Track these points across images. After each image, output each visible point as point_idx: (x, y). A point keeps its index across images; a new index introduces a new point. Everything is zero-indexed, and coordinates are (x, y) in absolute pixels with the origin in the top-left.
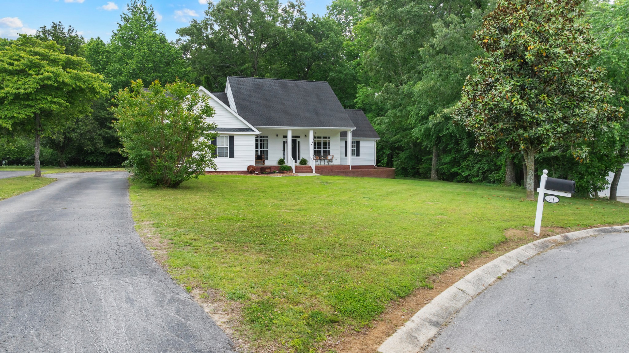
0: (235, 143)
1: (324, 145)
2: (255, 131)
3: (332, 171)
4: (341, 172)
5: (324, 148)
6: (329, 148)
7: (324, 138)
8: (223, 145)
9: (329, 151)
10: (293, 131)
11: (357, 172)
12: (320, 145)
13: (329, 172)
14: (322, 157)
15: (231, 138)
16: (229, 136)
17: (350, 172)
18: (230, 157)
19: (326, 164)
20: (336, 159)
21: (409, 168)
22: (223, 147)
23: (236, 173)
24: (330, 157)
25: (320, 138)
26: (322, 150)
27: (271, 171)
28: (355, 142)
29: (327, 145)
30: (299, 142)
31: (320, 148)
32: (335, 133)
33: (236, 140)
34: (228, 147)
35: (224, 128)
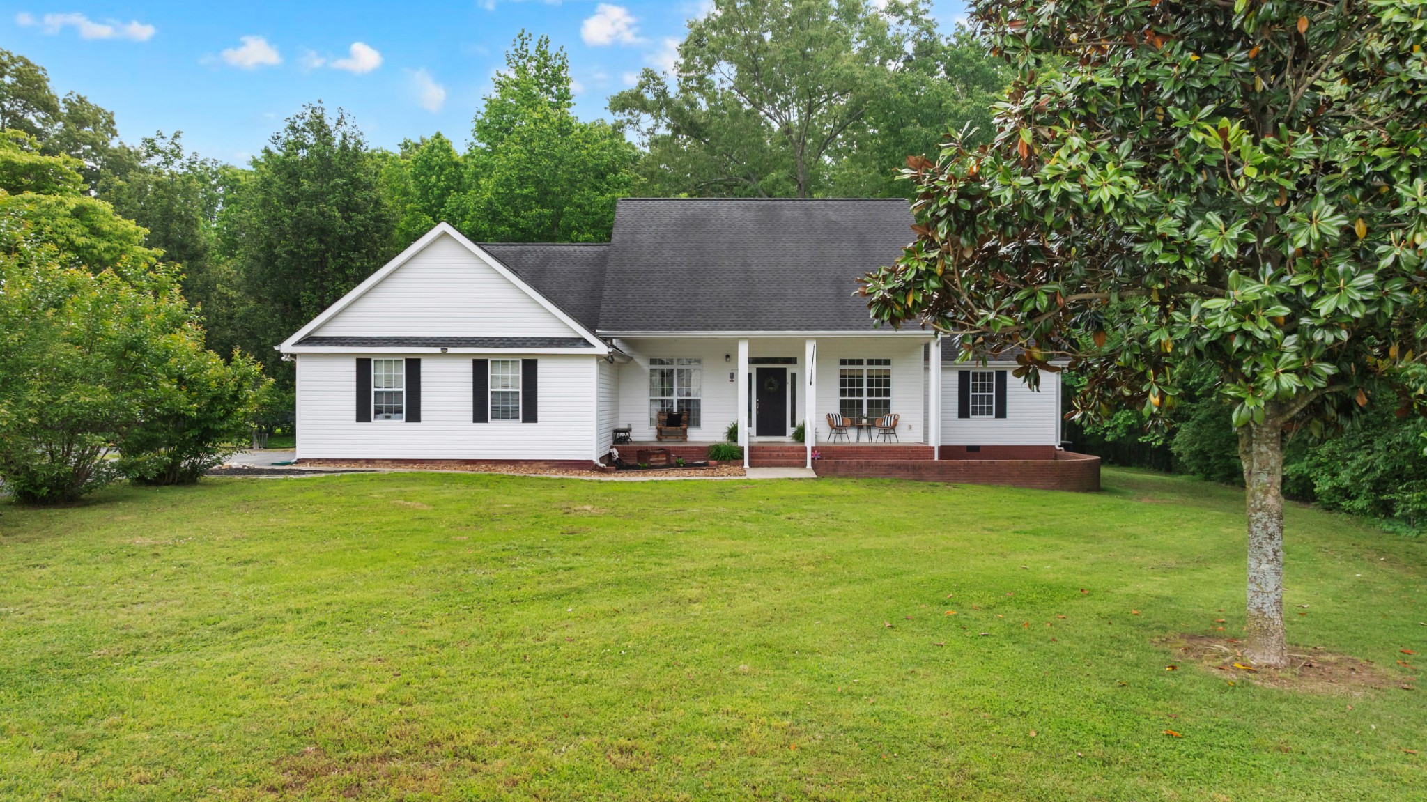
0: (539, 380)
1: (870, 383)
2: (594, 346)
3: (868, 465)
4: (899, 467)
5: (870, 393)
6: (887, 393)
7: (870, 362)
8: (507, 387)
9: (887, 403)
10: (752, 343)
11: (957, 467)
12: (860, 383)
13: (860, 466)
14: (864, 421)
15: (530, 367)
16: (524, 361)
17: (931, 467)
18: (524, 421)
19: (874, 440)
20: (910, 427)
22: (508, 393)
23: (542, 465)
24: (887, 421)
25: (860, 362)
26: (865, 398)
28: (990, 375)
29: (881, 385)
30: (794, 376)
31: (860, 393)
32: (907, 349)
33: (543, 369)
34: (520, 390)
35: (509, 339)
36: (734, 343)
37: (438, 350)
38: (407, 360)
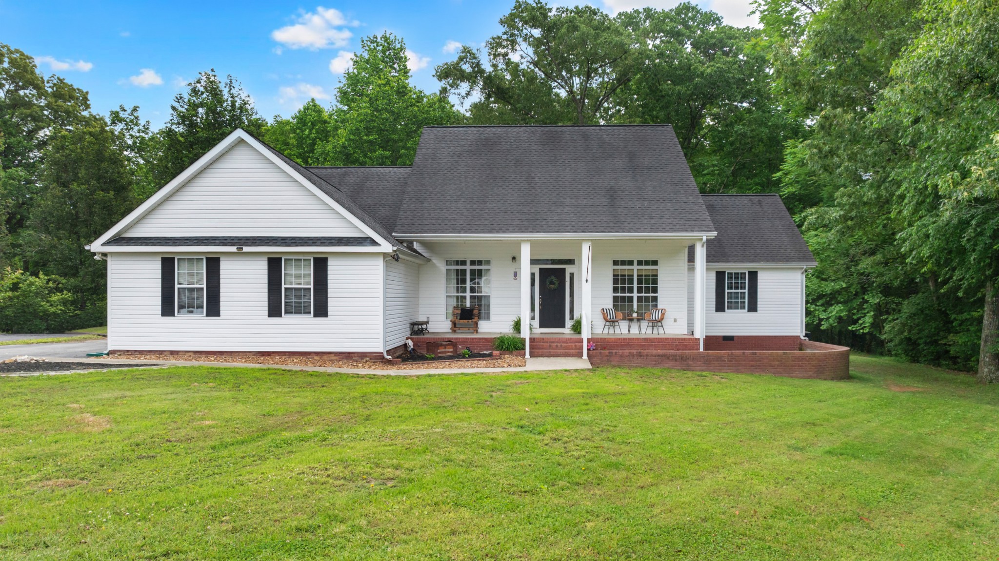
0: (330, 277)
1: (640, 281)
2: (380, 245)
3: (640, 355)
4: (667, 357)
5: (640, 290)
6: (655, 290)
7: (640, 263)
8: (300, 283)
9: (655, 299)
10: (534, 245)
11: (719, 358)
12: (631, 281)
13: (632, 356)
14: (635, 315)
15: (321, 265)
16: (315, 259)
17: (696, 358)
18: (315, 316)
19: (643, 331)
20: (675, 320)
21: (921, 341)
22: (300, 289)
23: (333, 357)
24: (656, 315)
25: (631, 263)
26: (635, 295)
27: (455, 351)
28: (743, 274)
29: (650, 284)
30: (572, 275)
31: (631, 290)
32: (672, 250)
33: (334, 268)
34: (312, 287)
35: (301, 239)
36: (518, 245)
37: (233, 249)
38: (207, 259)
